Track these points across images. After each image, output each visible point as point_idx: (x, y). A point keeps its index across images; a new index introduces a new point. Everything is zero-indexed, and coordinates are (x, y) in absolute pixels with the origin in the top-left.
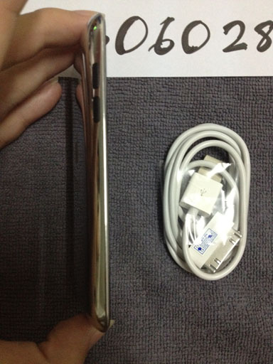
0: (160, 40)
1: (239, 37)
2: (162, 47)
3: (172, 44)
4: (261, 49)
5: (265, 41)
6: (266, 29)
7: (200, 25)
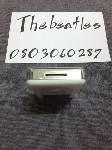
0: (62, 54)
1: (83, 53)
2: (62, 56)
3: (65, 55)
4: (89, 56)
5: (90, 54)
6: (90, 51)
7: (72, 50)
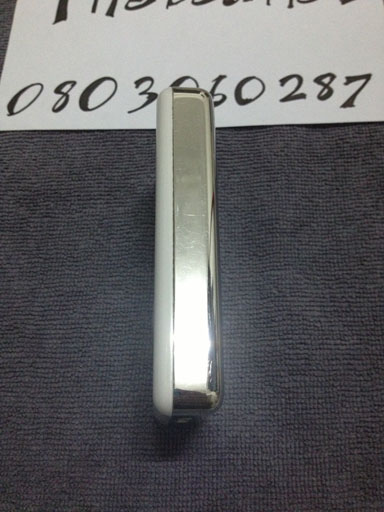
1: (297, 88)
3: (224, 98)
4: (321, 98)
5: (326, 91)
6: (326, 80)
7: (254, 81)
